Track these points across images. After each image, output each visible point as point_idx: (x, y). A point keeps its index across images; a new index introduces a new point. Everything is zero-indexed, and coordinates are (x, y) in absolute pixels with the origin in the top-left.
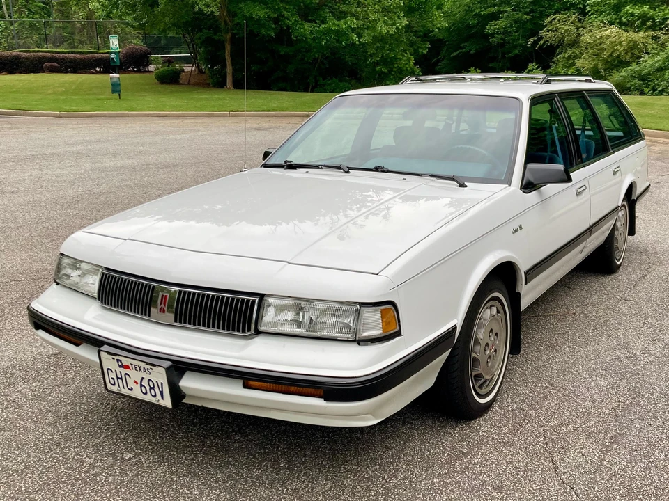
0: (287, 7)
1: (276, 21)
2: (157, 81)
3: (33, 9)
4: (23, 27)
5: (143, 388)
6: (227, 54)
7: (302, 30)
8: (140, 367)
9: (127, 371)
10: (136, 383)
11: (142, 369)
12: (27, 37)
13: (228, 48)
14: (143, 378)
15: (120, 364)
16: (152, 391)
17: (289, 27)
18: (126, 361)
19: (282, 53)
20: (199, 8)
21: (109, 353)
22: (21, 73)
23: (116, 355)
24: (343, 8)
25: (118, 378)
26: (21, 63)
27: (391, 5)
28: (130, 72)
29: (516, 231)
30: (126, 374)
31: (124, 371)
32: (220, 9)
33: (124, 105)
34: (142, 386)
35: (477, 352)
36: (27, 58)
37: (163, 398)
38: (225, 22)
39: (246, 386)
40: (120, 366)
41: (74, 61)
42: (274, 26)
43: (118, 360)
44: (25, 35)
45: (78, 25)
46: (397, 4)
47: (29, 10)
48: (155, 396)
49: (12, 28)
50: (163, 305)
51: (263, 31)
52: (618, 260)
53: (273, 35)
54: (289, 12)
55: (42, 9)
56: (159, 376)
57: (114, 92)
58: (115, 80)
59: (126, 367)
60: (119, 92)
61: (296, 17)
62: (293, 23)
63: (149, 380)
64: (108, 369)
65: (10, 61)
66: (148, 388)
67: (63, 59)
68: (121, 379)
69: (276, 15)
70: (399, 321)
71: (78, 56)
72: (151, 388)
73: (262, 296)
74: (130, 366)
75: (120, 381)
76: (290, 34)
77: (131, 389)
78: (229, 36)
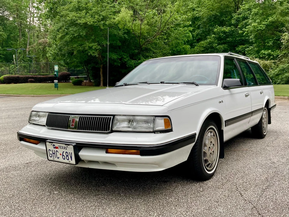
0: (125, 54)
1: (121, 59)
2: (73, 85)
3: (25, 60)
4: (21, 67)
5: (64, 157)
6: (101, 72)
7: (131, 63)
8: (62, 147)
9: (57, 150)
10: (61, 154)
11: (63, 147)
12: (22, 71)
13: (101, 70)
14: (64, 152)
15: (54, 146)
16: (67, 157)
17: (125, 62)
18: (57, 145)
19: (123, 72)
20: (90, 54)
21: (50, 142)
22: (19, 83)
23: (52, 143)
24: (147, 54)
25: (53, 153)
26: (19, 79)
27: (166, 53)
28: (62, 82)
29: (220, 102)
30: (57, 151)
31: (56, 150)
32: (99, 54)
33: (60, 92)
34: (63, 155)
35: (205, 149)
36: (22, 77)
37: (72, 160)
38: (100, 60)
39: (107, 152)
40: (54, 148)
41: (40, 78)
42: (120, 61)
43: (53, 145)
44: (22, 70)
45: (42, 66)
46: (168, 52)
47: (24, 61)
48: (68, 160)
49: (17, 67)
50: (73, 123)
51: (115, 64)
52: (265, 133)
53: (119, 65)
54: (125, 56)
55: (29, 60)
56: (71, 150)
57: (55, 87)
58: (56, 83)
59: (57, 148)
60: (57, 87)
61: (129, 58)
62: (127, 60)
63: (66, 152)
64: (49, 150)
65: (15, 79)
66: (65, 156)
67: (36, 77)
68: (54, 153)
69: (120, 57)
70: (172, 125)
71: (42, 76)
72: (67, 156)
73: (114, 116)
74: (58, 147)
75: (54, 154)
76: (126, 65)
77: (58, 158)
78: (102, 65)
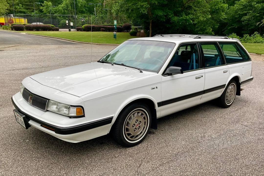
0: (170, 11)
1: (166, 16)
2: (130, 35)
3: (103, 12)
4: (99, 18)
6: (150, 26)
7: (174, 19)
10: (20, 120)
13: (151, 24)
16: (22, 123)
17: (170, 18)
18: (18, 114)
19: (167, 27)
20: (141, 12)
22: (95, 31)
23: (16, 112)
24: (190, 11)
26: (95, 28)
27: (205, 11)
28: (125, 32)
29: (153, 88)
30: (18, 118)
32: (148, 12)
33: (116, 42)
35: (128, 126)
36: (96, 27)
38: (150, 16)
39: (41, 126)
41: (109, 28)
42: (165, 18)
44: (100, 20)
45: (114, 17)
46: (208, 10)
47: (102, 12)
48: (23, 125)
49: (96, 18)
50: (30, 99)
51: (161, 19)
53: (164, 20)
54: (170, 13)
55: (105, 12)
57: (114, 38)
58: (115, 34)
59: (18, 116)
60: (116, 38)
61: (173, 15)
62: (171, 17)
67: (106, 27)
69: (166, 14)
71: (110, 26)
73: (49, 100)
76: (170, 20)
78: (151, 21)
